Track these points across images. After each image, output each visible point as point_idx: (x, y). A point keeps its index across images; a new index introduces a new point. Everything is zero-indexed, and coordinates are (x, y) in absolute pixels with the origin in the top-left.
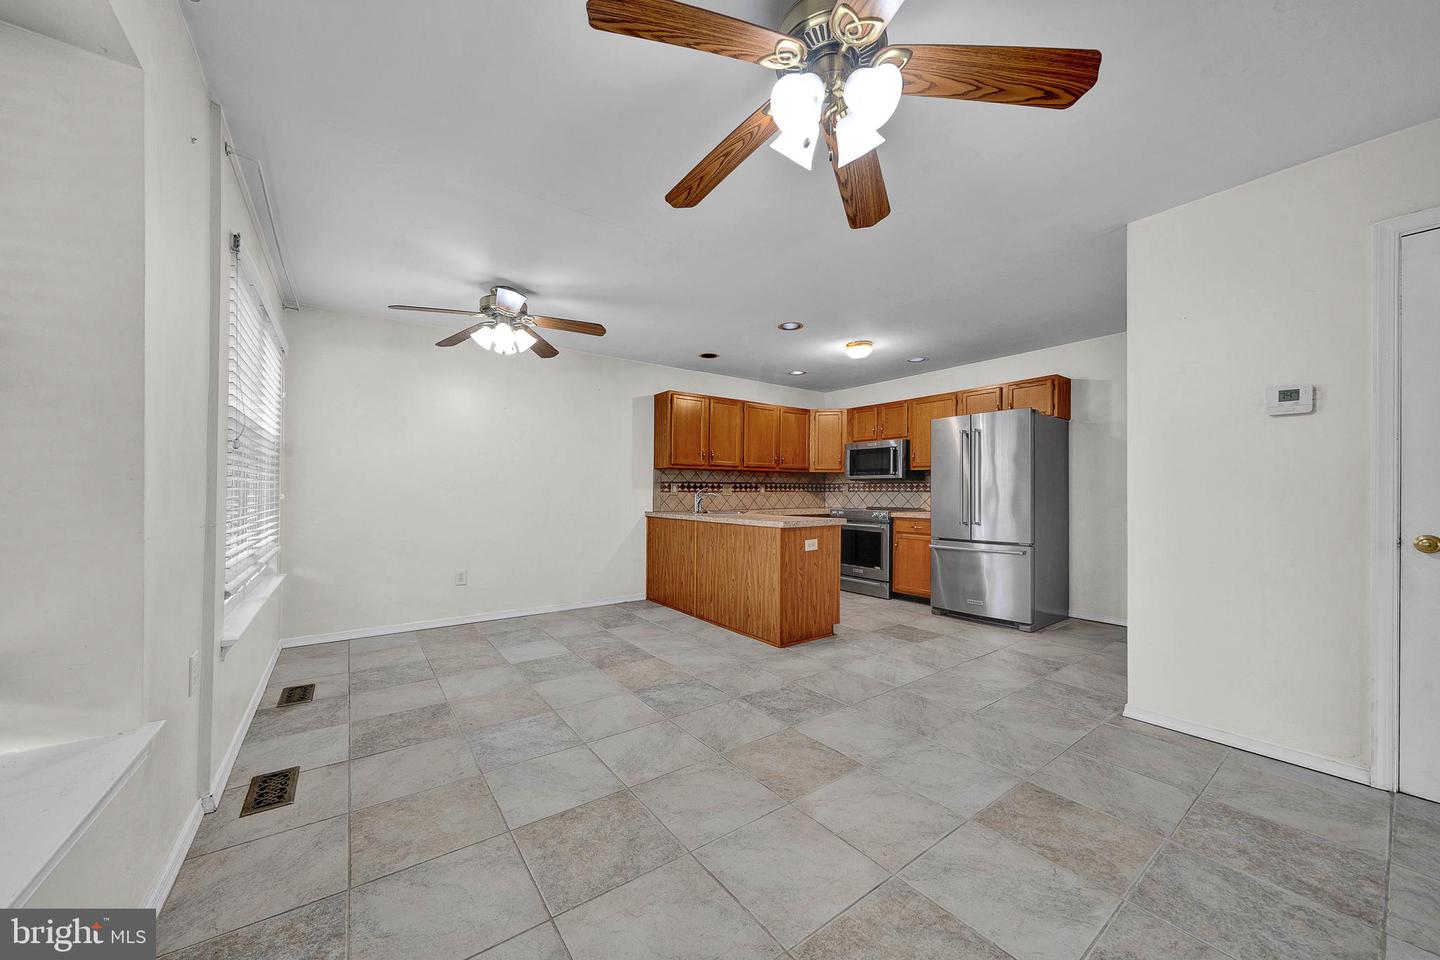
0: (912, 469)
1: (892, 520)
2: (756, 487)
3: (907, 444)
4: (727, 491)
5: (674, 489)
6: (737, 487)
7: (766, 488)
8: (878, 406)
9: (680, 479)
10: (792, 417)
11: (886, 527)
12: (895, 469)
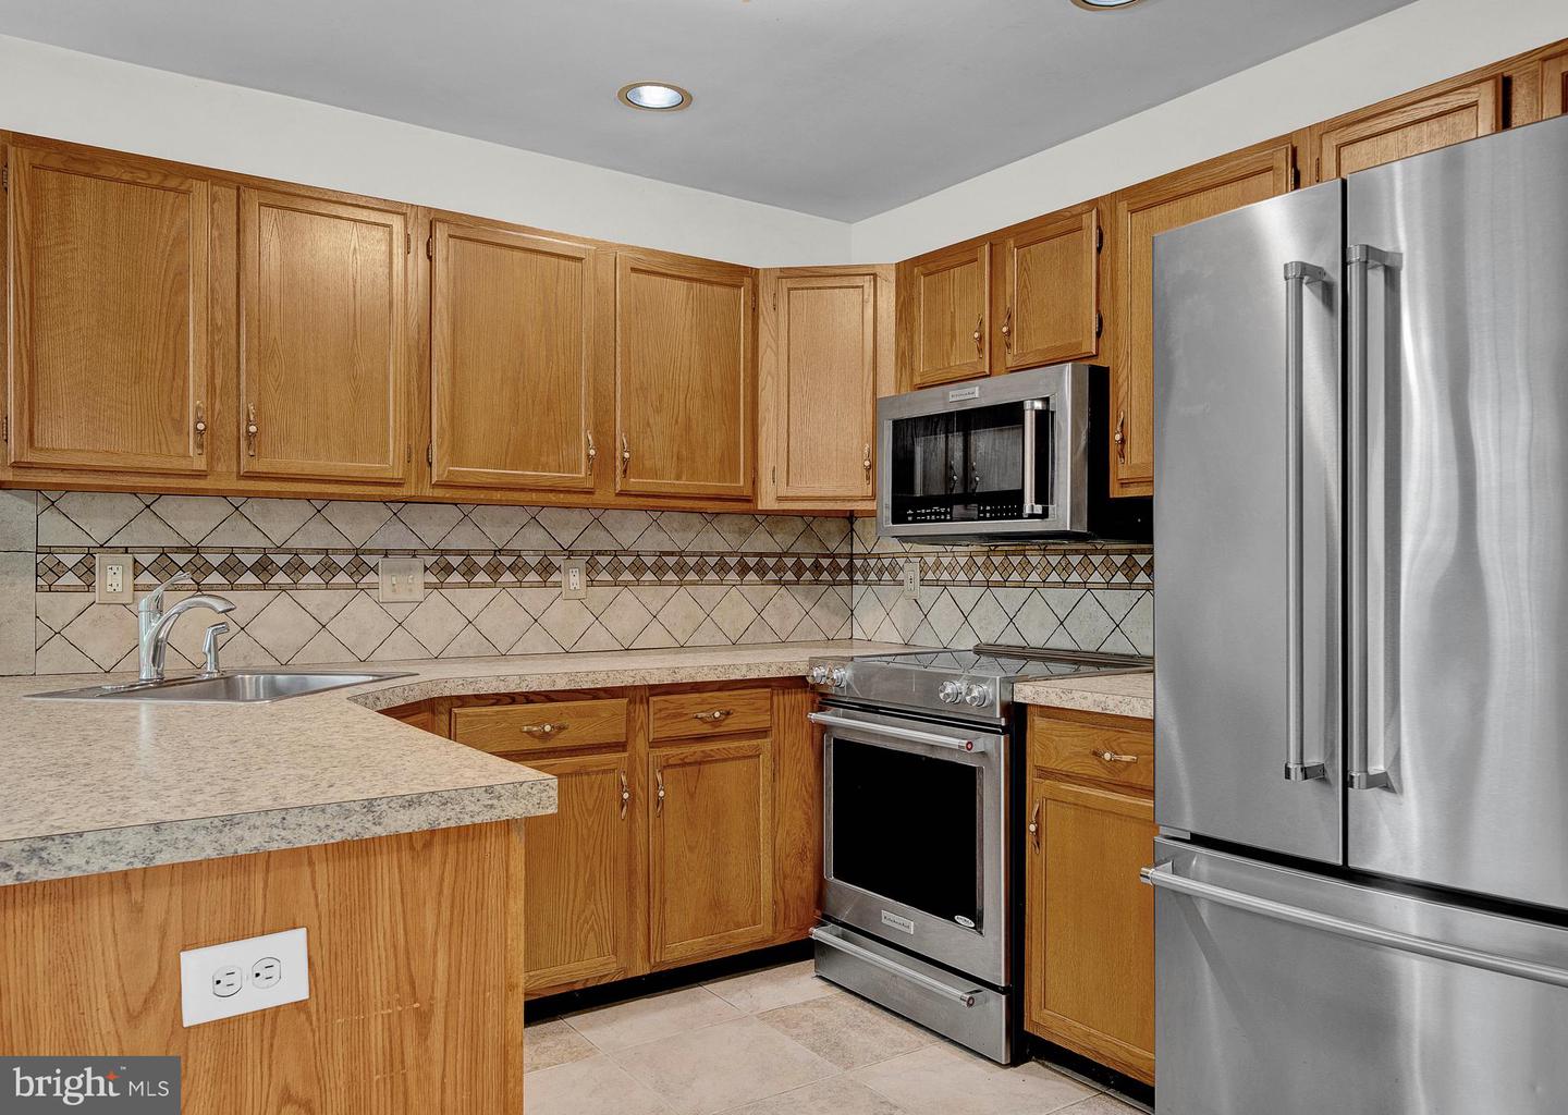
0: (1116, 492)
1: (1016, 717)
2: (546, 569)
3: (1098, 386)
4: (402, 585)
5: (114, 577)
6: (446, 566)
7: (591, 568)
8: (995, 240)
9: (148, 534)
10: (677, 292)
11: (994, 746)
12: (1043, 494)
